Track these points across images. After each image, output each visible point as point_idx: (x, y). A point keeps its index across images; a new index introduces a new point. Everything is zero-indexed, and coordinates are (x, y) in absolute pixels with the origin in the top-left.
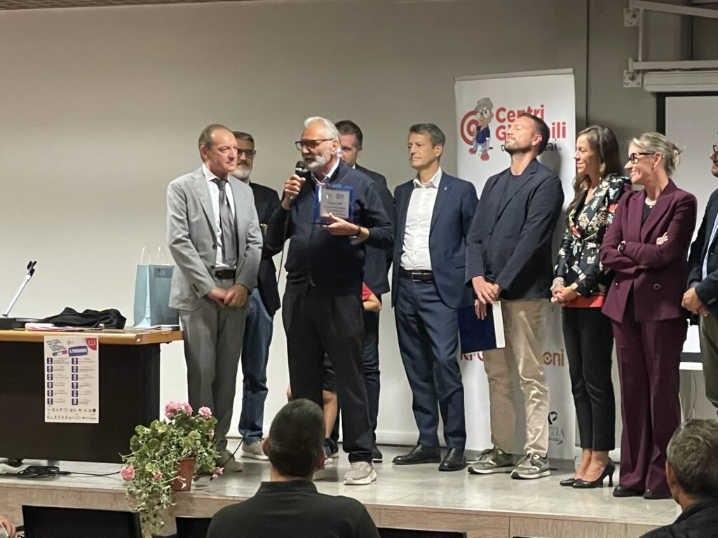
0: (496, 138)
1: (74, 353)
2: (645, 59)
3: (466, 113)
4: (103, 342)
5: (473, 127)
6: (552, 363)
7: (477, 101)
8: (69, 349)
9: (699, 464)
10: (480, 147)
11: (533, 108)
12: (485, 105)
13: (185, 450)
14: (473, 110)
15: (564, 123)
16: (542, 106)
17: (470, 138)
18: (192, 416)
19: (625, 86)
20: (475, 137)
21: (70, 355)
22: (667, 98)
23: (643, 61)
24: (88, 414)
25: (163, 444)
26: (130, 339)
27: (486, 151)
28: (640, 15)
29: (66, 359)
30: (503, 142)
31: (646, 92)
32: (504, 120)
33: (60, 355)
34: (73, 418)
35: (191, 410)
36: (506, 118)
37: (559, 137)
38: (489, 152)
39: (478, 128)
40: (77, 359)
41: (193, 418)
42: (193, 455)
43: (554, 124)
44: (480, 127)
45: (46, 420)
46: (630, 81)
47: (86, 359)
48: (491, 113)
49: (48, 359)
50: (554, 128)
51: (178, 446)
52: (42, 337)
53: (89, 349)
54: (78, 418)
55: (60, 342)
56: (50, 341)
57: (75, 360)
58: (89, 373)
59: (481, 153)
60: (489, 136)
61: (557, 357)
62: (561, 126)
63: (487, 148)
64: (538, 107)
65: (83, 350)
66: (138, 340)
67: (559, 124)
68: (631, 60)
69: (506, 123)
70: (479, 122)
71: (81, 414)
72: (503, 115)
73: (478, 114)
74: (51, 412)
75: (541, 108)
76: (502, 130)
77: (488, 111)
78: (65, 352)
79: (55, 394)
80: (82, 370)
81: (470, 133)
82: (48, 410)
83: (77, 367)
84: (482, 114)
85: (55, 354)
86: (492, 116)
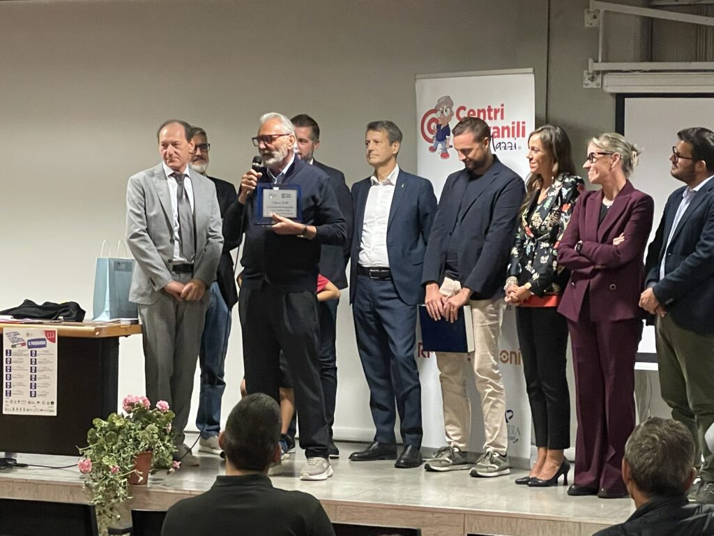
1: (34, 345)
2: (605, 60)
3: (427, 111)
4: (62, 334)
5: (434, 125)
6: (509, 362)
7: (438, 99)
8: (29, 341)
9: (653, 463)
10: (440, 146)
11: (493, 107)
12: (445, 103)
13: (142, 444)
14: (434, 108)
15: (524, 123)
16: (502, 105)
17: (431, 136)
18: (151, 409)
19: (584, 86)
20: (435, 135)
21: (29, 347)
22: (626, 99)
23: (602, 62)
24: (45, 407)
25: (121, 437)
26: (89, 332)
27: (445, 149)
28: (601, 16)
29: (24, 351)
31: (605, 92)
33: (19, 348)
34: (31, 410)
35: (148, 404)
37: (518, 136)
38: (449, 151)
39: (438, 126)
40: (36, 351)
41: (151, 411)
42: (150, 449)
44: (441, 125)
45: (4, 412)
46: (590, 82)
47: (44, 351)
48: (451, 111)
49: (7, 351)
50: (513, 128)
51: (135, 439)
53: (48, 341)
54: (36, 410)
55: (19, 334)
56: (10, 333)
57: (34, 352)
58: (48, 366)
59: (440, 151)
60: (449, 134)
61: (513, 356)
62: (521, 125)
63: (447, 146)
64: (499, 107)
65: (42, 343)
66: (97, 333)
67: (518, 123)
68: (590, 61)
70: (439, 120)
71: (40, 406)
72: (463, 114)
73: (439, 113)
74: (9, 404)
75: (501, 108)
77: (448, 110)
78: (23, 344)
79: (14, 385)
80: (40, 363)
81: (431, 131)
82: (6, 402)
83: (36, 359)
84: (442, 112)
85: (14, 346)
86: (452, 115)
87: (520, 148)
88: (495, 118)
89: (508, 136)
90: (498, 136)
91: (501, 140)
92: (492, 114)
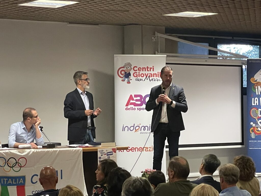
0: (133, 76)
3: (119, 67)
5: (123, 72)
8: (107, 153)
10: (126, 79)
14: (123, 66)
17: (122, 76)
20: (124, 76)
21: (107, 155)
27: (129, 80)
28: (159, 38)
29: (106, 157)
32: (137, 70)
36: (138, 70)
38: (130, 81)
39: (125, 73)
43: (158, 72)
44: (126, 72)
47: (112, 156)
49: (99, 157)
50: (158, 74)
52: (97, 149)
55: (103, 151)
56: (100, 151)
57: (109, 157)
59: (127, 81)
60: (130, 76)
65: (111, 153)
70: (126, 70)
78: (105, 154)
85: (102, 155)
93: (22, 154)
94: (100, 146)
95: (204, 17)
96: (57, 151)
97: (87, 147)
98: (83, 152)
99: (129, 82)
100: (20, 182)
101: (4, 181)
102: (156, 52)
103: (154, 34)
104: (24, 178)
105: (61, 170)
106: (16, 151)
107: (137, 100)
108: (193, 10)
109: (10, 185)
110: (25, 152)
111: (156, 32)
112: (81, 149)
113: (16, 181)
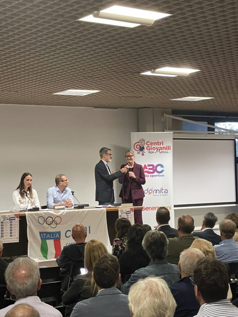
0: (146, 150)
3: (135, 143)
5: (138, 147)
11: (159, 142)
12: (142, 140)
14: (138, 142)
16: (163, 141)
17: (137, 150)
20: (139, 149)
21: (126, 214)
27: (143, 153)
28: (167, 118)
30: (149, 151)
32: (149, 145)
33: (123, 214)
36: (150, 144)
37: (168, 149)
38: (144, 153)
39: (140, 147)
40: (128, 215)
43: (167, 146)
48: (144, 143)
50: (167, 147)
52: (118, 209)
55: (123, 210)
59: (141, 154)
60: (144, 149)
62: (169, 147)
64: (161, 142)
65: (130, 212)
67: (168, 146)
69: (150, 146)
72: (148, 143)
76: (149, 148)
77: (143, 142)
80: (130, 218)
81: (137, 148)
85: (122, 214)
86: (145, 144)
87: (169, 153)
88: (160, 145)
89: (165, 149)
90: (161, 150)
91: (162, 150)
92: (159, 144)
93: (58, 214)
94: (120, 206)
95: (204, 101)
96: (86, 211)
97: (110, 207)
98: (107, 212)
99: (143, 155)
100: (57, 236)
101: (43, 236)
102: (165, 130)
103: (163, 116)
104: (59, 233)
105: (89, 227)
106: (53, 212)
107: (150, 169)
108: (194, 96)
109: (48, 239)
110: (60, 212)
111: (164, 114)
112: (105, 209)
113: (53, 236)
